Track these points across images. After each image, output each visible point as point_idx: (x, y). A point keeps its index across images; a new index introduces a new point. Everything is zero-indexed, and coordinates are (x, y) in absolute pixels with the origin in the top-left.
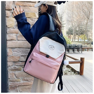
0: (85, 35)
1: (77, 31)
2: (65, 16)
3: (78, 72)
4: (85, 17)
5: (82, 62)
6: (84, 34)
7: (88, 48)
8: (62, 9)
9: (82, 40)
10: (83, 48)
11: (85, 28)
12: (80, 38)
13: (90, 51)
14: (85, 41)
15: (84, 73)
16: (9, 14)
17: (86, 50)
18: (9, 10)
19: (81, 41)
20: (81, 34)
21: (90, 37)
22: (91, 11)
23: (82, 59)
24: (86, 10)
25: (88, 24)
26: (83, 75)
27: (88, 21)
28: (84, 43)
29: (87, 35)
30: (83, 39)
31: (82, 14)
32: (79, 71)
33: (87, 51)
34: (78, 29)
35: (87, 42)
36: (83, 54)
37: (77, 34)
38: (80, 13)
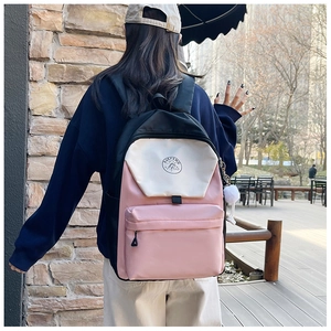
0: (283, 145)
1: (254, 131)
2: (213, 82)
3: (258, 270)
4: (284, 85)
5: (272, 236)
6: (281, 143)
7: (292, 190)
8: (204, 58)
9: (271, 163)
10: (276, 190)
11: (281, 122)
12: (265, 155)
13: (300, 198)
14: (281, 163)
15: (282, 274)
16: (39, 72)
17: (285, 197)
18: (40, 60)
19: (268, 166)
20: (270, 140)
21: (301, 153)
22: (301, 67)
23: (274, 227)
24: (285, 61)
25: (292, 107)
26: (276, 281)
27: (293, 99)
28: (280, 170)
29: (291, 145)
30: (275, 159)
31: (272, 73)
32: (262, 268)
33: (290, 200)
34: (259, 123)
35: (290, 168)
36: (276, 209)
37: (257, 142)
38: (266, 72)
